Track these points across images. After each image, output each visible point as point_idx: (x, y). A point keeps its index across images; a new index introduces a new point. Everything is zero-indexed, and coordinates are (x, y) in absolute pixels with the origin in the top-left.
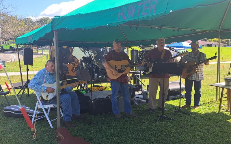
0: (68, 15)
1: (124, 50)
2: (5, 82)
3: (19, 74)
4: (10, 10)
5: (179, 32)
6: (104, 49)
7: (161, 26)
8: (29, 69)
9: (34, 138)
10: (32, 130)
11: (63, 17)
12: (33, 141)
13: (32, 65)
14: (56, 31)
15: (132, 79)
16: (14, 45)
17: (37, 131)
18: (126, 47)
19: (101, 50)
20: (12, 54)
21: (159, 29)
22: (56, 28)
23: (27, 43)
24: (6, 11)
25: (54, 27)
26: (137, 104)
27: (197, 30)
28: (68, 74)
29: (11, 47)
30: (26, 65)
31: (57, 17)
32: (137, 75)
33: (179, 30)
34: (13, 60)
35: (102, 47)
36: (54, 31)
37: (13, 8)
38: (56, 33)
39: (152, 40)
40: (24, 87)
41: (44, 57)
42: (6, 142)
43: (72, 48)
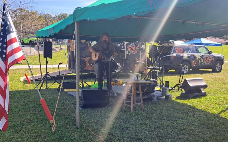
0: (91, 6)
1: (142, 46)
2: (25, 74)
3: (38, 66)
4: (31, 5)
5: (203, 26)
6: (122, 44)
7: (185, 20)
8: (48, 62)
9: (53, 130)
10: (51, 123)
11: (85, 8)
12: (52, 133)
13: (51, 58)
14: (77, 22)
15: (150, 75)
16: (34, 39)
17: (56, 123)
18: (144, 43)
19: (119, 45)
20: (31, 48)
21: (182, 23)
22: (78, 20)
23: (48, 36)
24: (28, 5)
25: (76, 18)
26: (156, 101)
27: (222, 25)
28: (85, 68)
29: (30, 41)
30: (46, 58)
31: (80, 9)
32: (156, 70)
33: (203, 24)
34: (32, 54)
35: (119, 42)
36: (76, 23)
37: (34, 3)
38: (77, 25)
39: (172, 35)
40: (43, 79)
41: (62, 52)
42: (25, 133)
43: (90, 42)
